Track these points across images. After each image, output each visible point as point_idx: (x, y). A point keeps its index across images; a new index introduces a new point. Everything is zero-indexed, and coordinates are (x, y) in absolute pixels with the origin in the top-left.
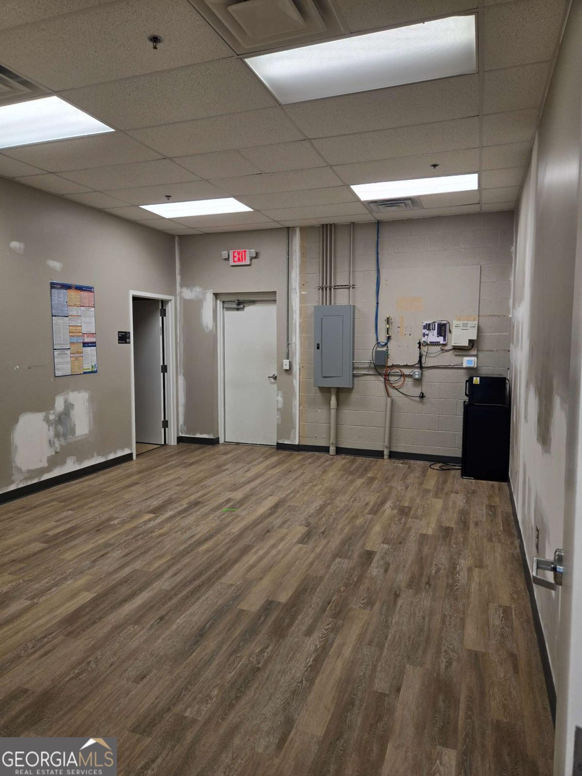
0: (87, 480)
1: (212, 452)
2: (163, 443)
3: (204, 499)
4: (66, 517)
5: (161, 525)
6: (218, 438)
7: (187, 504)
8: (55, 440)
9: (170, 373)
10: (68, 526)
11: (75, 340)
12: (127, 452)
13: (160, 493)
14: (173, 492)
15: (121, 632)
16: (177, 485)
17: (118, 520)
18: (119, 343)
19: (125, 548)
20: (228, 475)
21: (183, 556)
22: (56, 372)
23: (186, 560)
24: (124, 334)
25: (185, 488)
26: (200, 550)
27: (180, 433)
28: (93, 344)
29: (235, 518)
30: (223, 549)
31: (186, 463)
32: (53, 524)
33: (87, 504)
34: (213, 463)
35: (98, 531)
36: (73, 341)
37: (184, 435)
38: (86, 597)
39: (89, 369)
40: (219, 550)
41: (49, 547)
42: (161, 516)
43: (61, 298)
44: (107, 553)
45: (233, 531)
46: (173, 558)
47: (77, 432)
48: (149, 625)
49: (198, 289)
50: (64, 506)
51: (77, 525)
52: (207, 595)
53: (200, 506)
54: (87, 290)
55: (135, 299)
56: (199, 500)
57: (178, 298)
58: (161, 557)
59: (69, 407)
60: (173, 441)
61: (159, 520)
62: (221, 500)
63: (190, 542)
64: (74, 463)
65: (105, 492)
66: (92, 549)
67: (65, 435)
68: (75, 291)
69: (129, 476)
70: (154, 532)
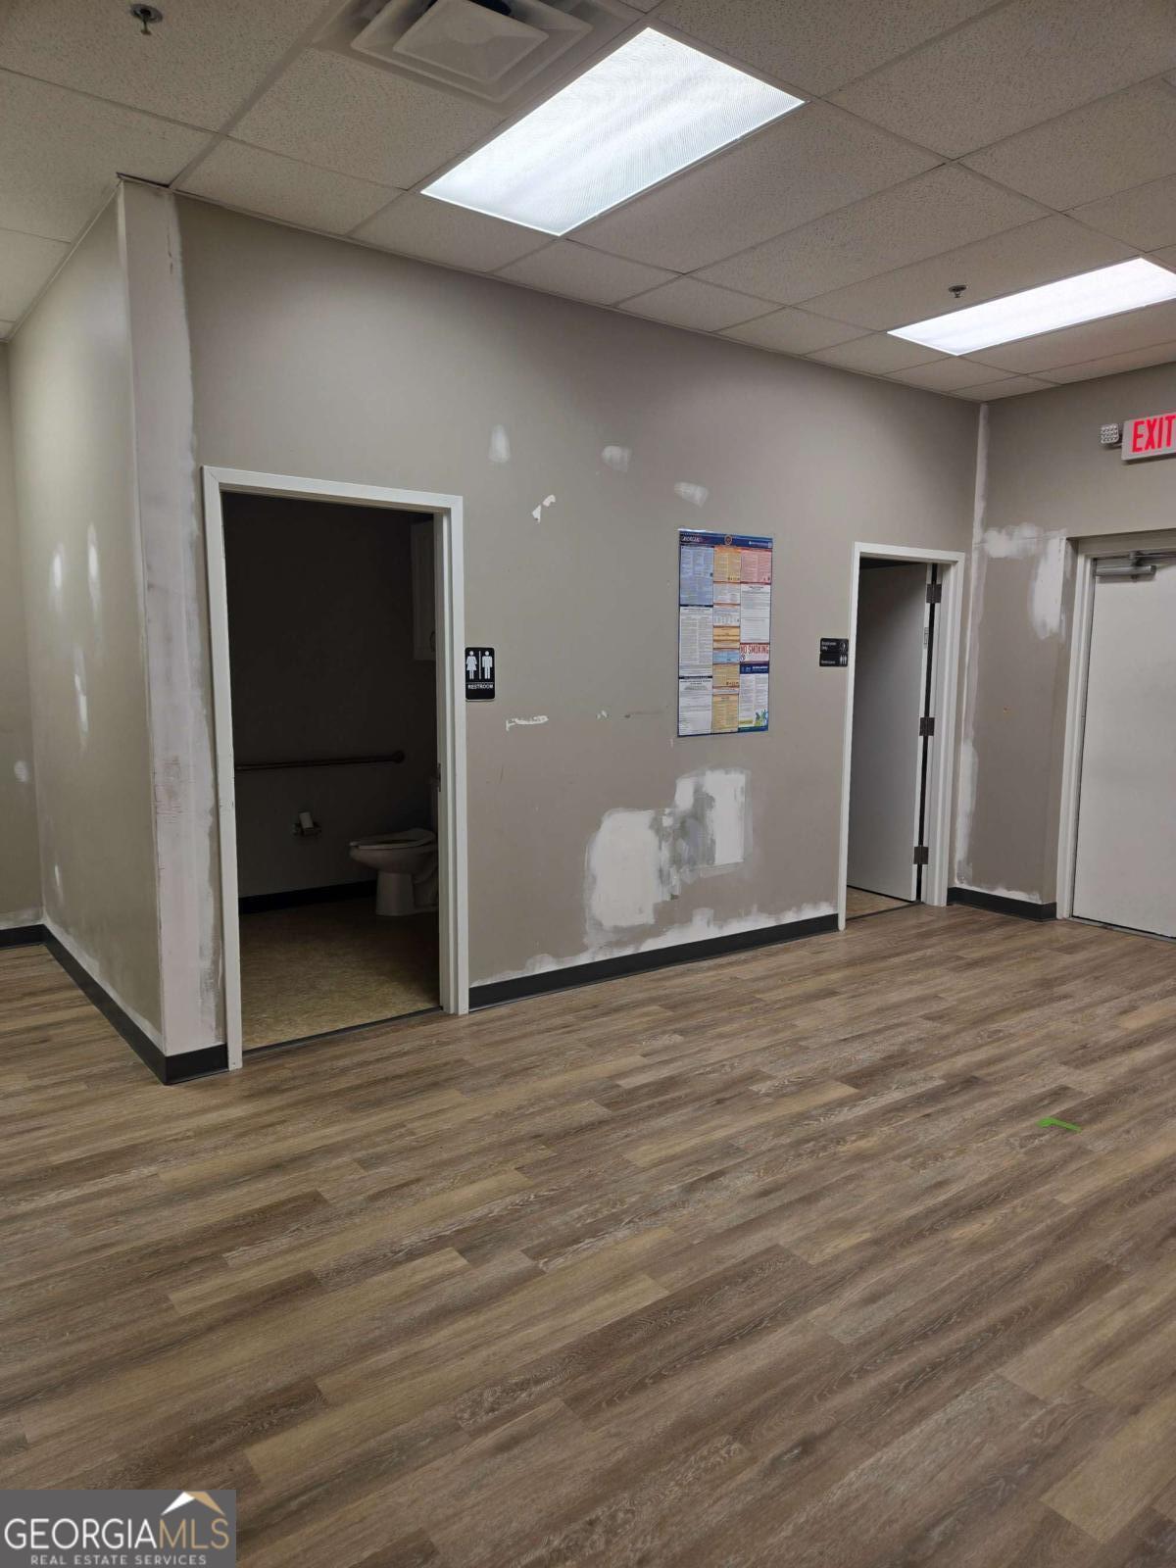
0: (731, 964)
1: (1035, 939)
2: (913, 898)
3: (989, 1075)
4: (666, 1049)
5: (867, 1123)
6: (1055, 904)
7: (943, 1077)
8: (671, 870)
9: (940, 736)
10: (665, 1072)
11: (723, 657)
12: (824, 910)
13: (878, 1032)
14: (913, 1034)
15: (695, 1447)
16: (928, 1018)
17: (769, 1083)
18: (821, 665)
19: (766, 1171)
20: (1069, 1012)
21: (906, 1243)
22: (681, 726)
23: (909, 1259)
24: (834, 644)
25: (948, 1028)
26: (956, 1234)
27: (956, 881)
28: (763, 668)
29: (1072, 1157)
30: (1024, 1254)
31: (961, 958)
32: (636, 1060)
33: (715, 1024)
34: (1033, 972)
35: (719, 1102)
36: (720, 660)
37: (965, 886)
38: (646, 1292)
39: (751, 722)
40: (1009, 1254)
41: (613, 1120)
42: (871, 1099)
43: (699, 565)
44: (721, 1173)
45: (1065, 1199)
46: (876, 1242)
47: (717, 856)
48: (771, 1455)
49: (1027, 532)
50: (670, 1021)
51: (680, 1075)
52: (952, 1409)
53: (976, 1091)
54: (756, 547)
55: (868, 563)
56: (977, 1074)
57: (975, 556)
58: (846, 1226)
59: (703, 801)
60: (937, 896)
61: (861, 1110)
62: (1039, 1086)
63: (930, 1202)
64: (708, 923)
65: (760, 1000)
66: (695, 1150)
67: (692, 862)
68: (731, 549)
69: (818, 971)
70: (845, 1142)
